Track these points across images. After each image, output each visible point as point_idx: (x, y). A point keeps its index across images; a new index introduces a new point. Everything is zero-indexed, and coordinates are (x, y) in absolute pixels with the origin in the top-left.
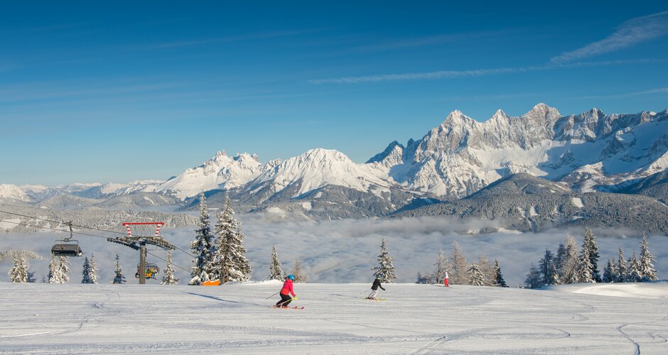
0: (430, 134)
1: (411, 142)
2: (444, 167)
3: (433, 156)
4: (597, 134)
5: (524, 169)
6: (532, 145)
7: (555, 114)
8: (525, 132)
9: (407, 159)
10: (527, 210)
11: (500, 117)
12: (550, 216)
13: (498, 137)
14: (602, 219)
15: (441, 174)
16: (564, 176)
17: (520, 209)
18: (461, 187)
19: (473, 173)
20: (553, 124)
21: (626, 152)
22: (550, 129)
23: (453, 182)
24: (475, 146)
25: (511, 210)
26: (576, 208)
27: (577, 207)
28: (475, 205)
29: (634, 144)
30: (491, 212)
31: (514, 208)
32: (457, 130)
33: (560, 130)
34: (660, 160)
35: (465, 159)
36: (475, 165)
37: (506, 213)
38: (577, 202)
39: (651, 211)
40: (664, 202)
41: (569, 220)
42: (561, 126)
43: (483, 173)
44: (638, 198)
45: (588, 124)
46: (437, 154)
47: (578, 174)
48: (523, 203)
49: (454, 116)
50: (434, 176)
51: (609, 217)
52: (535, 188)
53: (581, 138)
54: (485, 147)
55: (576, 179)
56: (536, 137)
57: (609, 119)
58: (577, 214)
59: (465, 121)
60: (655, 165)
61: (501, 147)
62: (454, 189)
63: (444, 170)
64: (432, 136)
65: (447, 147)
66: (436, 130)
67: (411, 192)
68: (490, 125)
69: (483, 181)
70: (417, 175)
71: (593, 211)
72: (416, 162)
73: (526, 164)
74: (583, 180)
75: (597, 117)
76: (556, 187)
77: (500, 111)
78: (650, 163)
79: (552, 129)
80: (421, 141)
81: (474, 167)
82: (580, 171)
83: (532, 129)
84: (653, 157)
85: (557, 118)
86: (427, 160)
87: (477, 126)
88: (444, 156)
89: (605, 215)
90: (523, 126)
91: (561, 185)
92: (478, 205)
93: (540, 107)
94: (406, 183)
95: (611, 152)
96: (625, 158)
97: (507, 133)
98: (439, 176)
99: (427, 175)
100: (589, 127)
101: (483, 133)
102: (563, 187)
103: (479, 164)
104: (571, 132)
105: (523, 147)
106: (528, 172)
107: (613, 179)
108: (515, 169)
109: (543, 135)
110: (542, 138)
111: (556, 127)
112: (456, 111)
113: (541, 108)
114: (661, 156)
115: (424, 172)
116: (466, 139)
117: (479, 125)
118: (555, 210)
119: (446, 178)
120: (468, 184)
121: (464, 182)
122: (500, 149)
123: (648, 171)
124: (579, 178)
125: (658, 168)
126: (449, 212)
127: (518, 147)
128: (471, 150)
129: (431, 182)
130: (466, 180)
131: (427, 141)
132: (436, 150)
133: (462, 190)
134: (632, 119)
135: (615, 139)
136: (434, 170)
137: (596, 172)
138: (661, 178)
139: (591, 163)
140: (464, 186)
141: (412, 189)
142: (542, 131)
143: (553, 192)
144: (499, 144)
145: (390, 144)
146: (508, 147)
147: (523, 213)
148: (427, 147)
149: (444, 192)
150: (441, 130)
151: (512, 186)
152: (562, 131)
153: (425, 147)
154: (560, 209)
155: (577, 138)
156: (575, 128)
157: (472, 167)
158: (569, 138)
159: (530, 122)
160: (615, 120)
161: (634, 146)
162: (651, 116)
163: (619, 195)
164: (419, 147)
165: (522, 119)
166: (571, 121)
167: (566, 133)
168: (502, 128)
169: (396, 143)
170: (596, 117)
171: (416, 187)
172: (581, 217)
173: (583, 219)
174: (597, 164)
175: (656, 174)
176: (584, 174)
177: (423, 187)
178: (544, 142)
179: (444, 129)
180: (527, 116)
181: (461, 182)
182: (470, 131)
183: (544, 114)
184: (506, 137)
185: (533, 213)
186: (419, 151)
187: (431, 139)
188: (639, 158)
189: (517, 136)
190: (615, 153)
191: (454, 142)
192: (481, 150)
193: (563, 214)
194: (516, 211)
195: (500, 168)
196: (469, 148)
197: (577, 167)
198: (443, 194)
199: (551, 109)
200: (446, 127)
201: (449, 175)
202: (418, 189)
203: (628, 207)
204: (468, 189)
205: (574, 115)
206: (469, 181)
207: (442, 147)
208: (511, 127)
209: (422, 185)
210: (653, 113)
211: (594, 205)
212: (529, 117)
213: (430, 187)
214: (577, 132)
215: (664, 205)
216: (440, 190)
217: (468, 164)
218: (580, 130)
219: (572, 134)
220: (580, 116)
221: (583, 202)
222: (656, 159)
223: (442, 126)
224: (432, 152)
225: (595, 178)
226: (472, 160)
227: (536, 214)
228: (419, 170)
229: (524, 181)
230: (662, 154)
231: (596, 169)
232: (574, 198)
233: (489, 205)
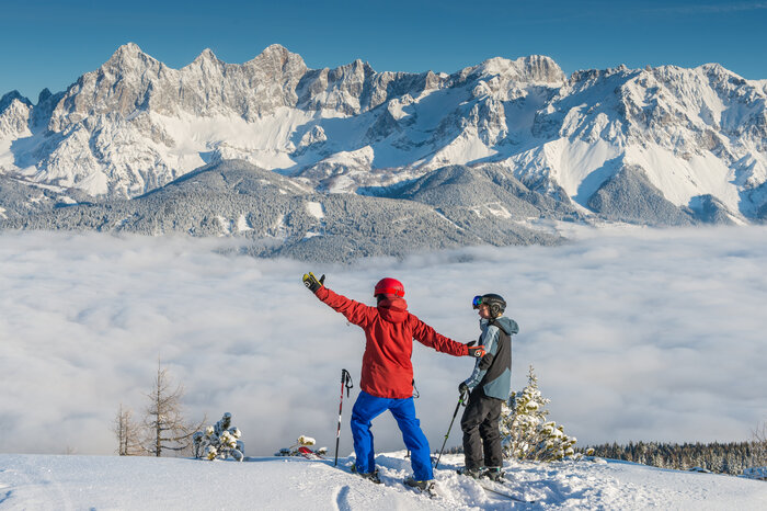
0: (81, 82)
1: (45, 94)
2: (106, 144)
3: (85, 122)
4: (362, 103)
5: (244, 155)
6: (260, 115)
7: (299, 65)
8: (248, 91)
9: (36, 125)
10: (233, 221)
11: (207, 62)
12: (270, 231)
13: (203, 96)
14: (350, 237)
15: (100, 156)
16: (306, 168)
17: (221, 219)
18: (134, 181)
19: (157, 156)
20: (295, 81)
21: (403, 135)
22: (289, 89)
23: (121, 171)
24: (164, 110)
25: (205, 220)
26: (311, 218)
27: (314, 218)
28: (144, 210)
29: (414, 122)
30: (171, 223)
31: (212, 217)
32: (131, 79)
33: (305, 92)
34: (447, 149)
35: (144, 133)
36: (162, 144)
37: (197, 225)
38: (315, 210)
39: (423, 226)
40: (443, 213)
41: (299, 238)
42: (306, 85)
43: (175, 158)
44: (407, 205)
45: (349, 86)
46: (93, 120)
47: (328, 165)
48: (227, 208)
49: (126, 53)
50: (87, 159)
51: (360, 234)
52: (255, 186)
53: (337, 107)
54: (181, 112)
55: (325, 174)
56: (267, 101)
57: (380, 80)
58: (312, 230)
59: (147, 65)
60: (440, 156)
61: (209, 115)
62: (123, 184)
63: (105, 149)
64: (86, 87)
65: (113, 107)
66: (92, 77)
67: (40, 186)
68: (190, 74)
69: (174, 172)
70: (53, 155)
71: (338, 225)
72: (53, 132)
73: (249, 147)
74: (335, 175)
75: (363, 76)
76: (289, 185)
77: (207, 51)
78: (434, 153)
79: (293, 91)
80: (63, 94)
81: (161, 148)
82: (332, 162)
83: (261, 87)
84: (439, 144)
85: (301, 72)
86: (74, 129)
87: (167, 74)
88: (106, 124)
89: (355, 231)
90: (246, 81)
91: (299, 182)
92: (150, 210)
93: (273, 50)
94: (32, 170)
95: (380, 134)
96: (401, 144)
97: (219, 90)
98: (95, 160)
99: (73, 157)
100: (349, 91)
101: (177, 88)
102: (302, 185)
103: (169, 143)
104: (322, 97)
105: (245, 117)
106: (251, 160)
107: (379, 176)
108: (229, 153)
109: (277, 99)
110: (277, 104)
111: (300, 86)
112: (130, 44)
113: (276, 51)
114: (449, 143)
115: (65, 152)
116: (147, 97)
117: (171, 73)
118: (280, 222)
119: (108, 163)
120: (148, 176)
121: (140, 171)
122: (207, 118)
123: (429, 166)
124: (329, 172)
125: (445, 161)
126: (94, 221)
127: (236, 117)
128: (156, 117)
129: (80, 170)
130: (145, 168)
131: (74, 96)
132: (92, 113)
133: (136, 187)
134: (414, 83)
135: (387, 113)
136: (87, 148)
137: (356, 164)
138: (446, 177)
139: (350, 149)
140: (140, 178)
141: (44, 182)
142: (277, 92)
143: (284, 193)
144: (204, 110)
145: (5, 97)
146: (220, 116)
147: (225, 225)
148: (74, 106)
149: (104, 189)
150: (101, 77)
151: (217, 180)
152: (309, 96)
153: (71, 104)
154: (287, 222)
155: (330, 107)
156: (329, 90)
157: (155, 146)
158: (319, 106)
159: (257, 75)
160: (391, 82)
161: (413, 125)
162: (441, 79)
163: (379, 200)
164: (61, 105)
165: (244, 69)
166: (323, 78)
167: (315, 97)
168: (211, 81)
169: (16, 95)
170: (361, 74)
171: (51, 177)
172: (318, 234)
173: (320, 237)
174: (358, 151)
175: (440, 170)
176: (338, 166)
177: (65, 178)
178: (279, 111)
179: (107, 75)
180: (253, 64)
181: (136, 172)
182: (155, 82)
183: (282, 64)
184: (218, 97)
185: (242, 225)
186: (60, 112)
187: (83, 92)
188: (420, 145)
189: (236, 97)
190: (386, 135)
191: (125, 101)
192: (174, 118)
193: (290, 229)
194: (215, 222)
195: (205, 150)
196: (152, 112)
197: (327, 154)
198: (101, 192)
199: (293, 56)
200: (111, 72)
201: (115, 158)
202: (55, 182)
203: (390, 219)
204: (147, 185)
205: (327, 69)
206: (151, 170)
207: (104, 107)
208: (226, 81)
209: (62, 174)
210: (444, 76)
211: (340, 214)
212: (255, 67)
213: (77, 179)
214: (332, 97)
215: (442, 216)
216: (96, 185)
217: (149, 141)
218: (336, 94)
219: (323, 101)
220: (336, 70)
221: (324, 210)
222: (443, 147)
223: (104, 69)
224: (85, 115)
225: (353, 173)
226: (157, 134)
227: (248, 228)
228: (57, 146)
229: (239, 173)
230: (452, 140)
231: (356, 160)
232: (311, 203)
233: (167, 211)
